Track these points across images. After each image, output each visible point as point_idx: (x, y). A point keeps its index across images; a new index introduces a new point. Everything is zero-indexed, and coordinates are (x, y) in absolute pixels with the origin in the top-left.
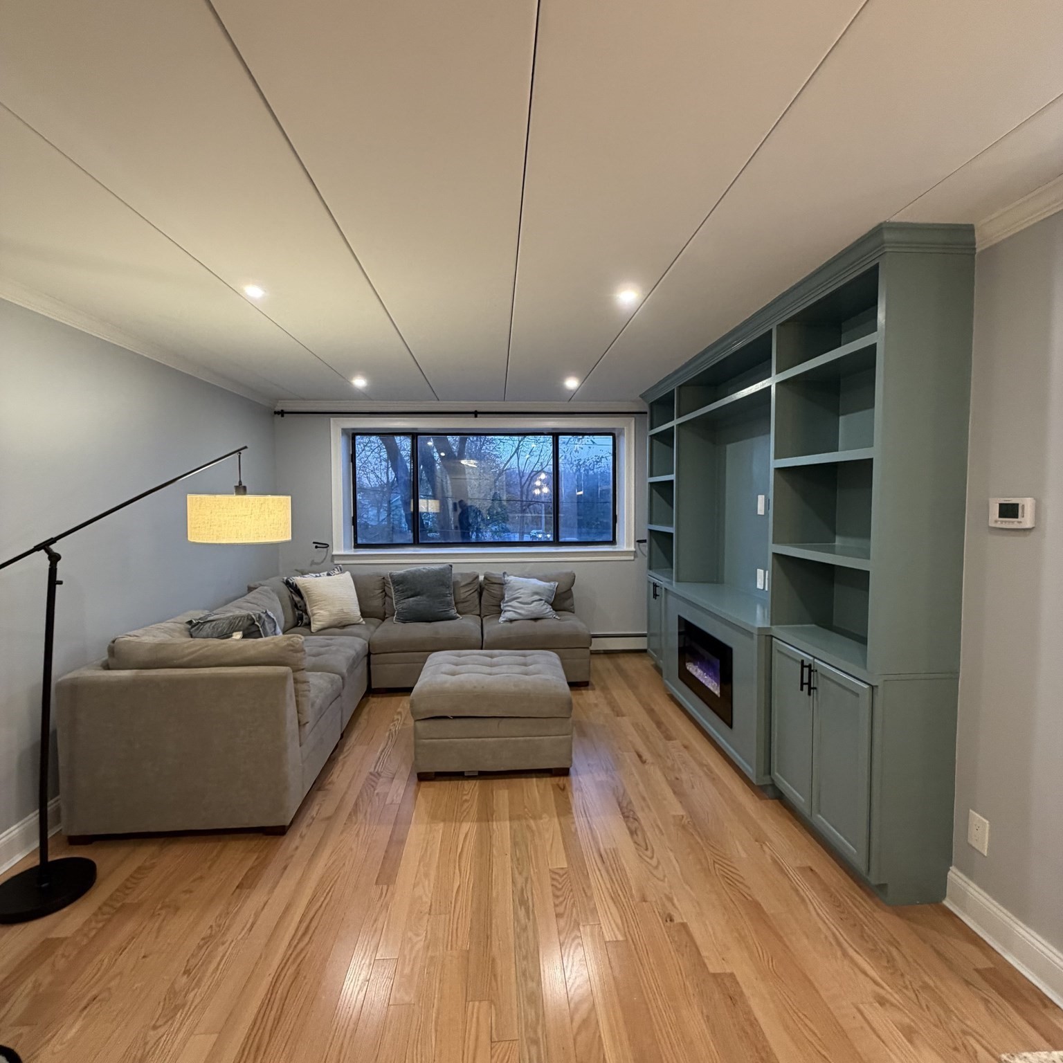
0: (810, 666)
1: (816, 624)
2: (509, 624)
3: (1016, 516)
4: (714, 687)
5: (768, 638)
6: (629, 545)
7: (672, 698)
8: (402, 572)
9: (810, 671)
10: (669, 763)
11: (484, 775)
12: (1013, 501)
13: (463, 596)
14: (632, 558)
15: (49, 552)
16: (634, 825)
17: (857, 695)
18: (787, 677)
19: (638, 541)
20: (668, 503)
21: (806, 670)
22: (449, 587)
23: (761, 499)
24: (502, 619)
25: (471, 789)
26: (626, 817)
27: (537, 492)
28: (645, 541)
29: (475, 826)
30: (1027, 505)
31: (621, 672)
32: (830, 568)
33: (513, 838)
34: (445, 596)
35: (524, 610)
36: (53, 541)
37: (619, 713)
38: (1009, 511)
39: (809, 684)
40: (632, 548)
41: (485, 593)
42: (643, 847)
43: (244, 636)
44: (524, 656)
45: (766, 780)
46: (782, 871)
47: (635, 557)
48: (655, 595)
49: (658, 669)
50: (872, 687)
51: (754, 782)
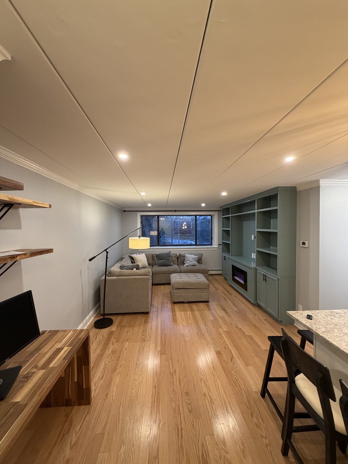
0: (265, 275)
1: (266, 266)
2: (187, 267)
3: (305, 245)
4: (242, 282)
5: (256, 270)
6: (216, 246)
7: (231, 286)
8: (158, 253)
9: (265, 276)
10: (232, 300)
11: (189, 302)
12: (304, 242)
13: (174, 260)
14: (217, 249)
15: (106, 251)
16: (226, 312)
17: (275, 281)
18: (260, 278)
19: (219, 245)
20: (228, 236)
21: (264, 276)
22: (170, 257)
23: (253, 236)
24: (185, 266)
25: (186, 305)
26: (224, 310)
27: (183, 228)
28: (221, 245)
29: (190, 312)
30: (307, 242)
31: (216, 280)
32: (270, 254)
33: (200, 315)
34: (170, 259)
35: (191, 263)
36: (107, 249)
37: (217, 289)
38: (304, 243)
39: (265, 279)
40: (217, 247)
41: (179, 259)
42: (229, 316)
43: (136, 269)
44: (195, 274)
45: (256, 303)
46: (260, 320)
47: (218, 249)
48: (225, 259)
49: (226, 279)
50: (278, 279)
51: (253, 303)
